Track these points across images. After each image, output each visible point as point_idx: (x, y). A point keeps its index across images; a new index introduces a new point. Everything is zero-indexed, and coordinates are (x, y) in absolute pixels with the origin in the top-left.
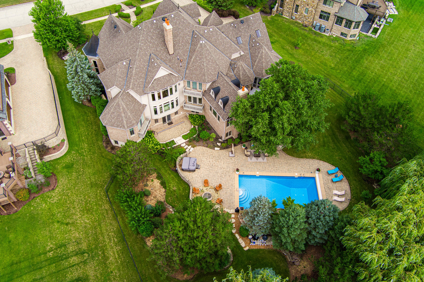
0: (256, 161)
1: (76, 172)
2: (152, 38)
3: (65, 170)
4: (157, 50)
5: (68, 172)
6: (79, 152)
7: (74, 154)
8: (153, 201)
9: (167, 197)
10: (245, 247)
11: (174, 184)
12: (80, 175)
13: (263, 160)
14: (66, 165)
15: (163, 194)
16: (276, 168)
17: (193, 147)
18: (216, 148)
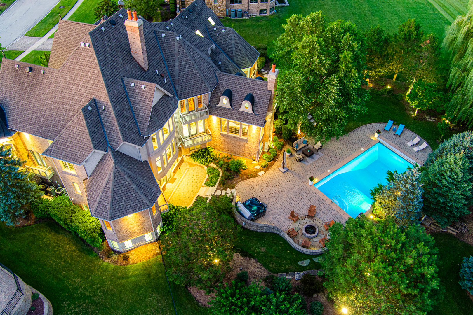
2: (112, 55)
11: (257, 244)
13: (319, 155)
15: (258, 265)
17: (233, 187)
18: (260, 173)
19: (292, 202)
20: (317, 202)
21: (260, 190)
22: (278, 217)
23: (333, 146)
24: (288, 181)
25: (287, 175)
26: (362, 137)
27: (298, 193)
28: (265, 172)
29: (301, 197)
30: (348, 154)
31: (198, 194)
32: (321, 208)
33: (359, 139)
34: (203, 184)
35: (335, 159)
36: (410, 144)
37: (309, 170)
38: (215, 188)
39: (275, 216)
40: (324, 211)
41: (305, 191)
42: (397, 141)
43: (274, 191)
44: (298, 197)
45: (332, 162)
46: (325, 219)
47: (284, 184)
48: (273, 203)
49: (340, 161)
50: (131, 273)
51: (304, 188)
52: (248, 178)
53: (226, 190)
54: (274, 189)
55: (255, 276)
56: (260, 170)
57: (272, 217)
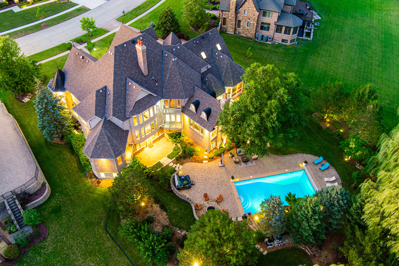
0: (246, 166)
1: (66, 215)
2: (125, 62)
3: (53, 215)
4: (132, 74)
5: (57, 216)
6: (63, 193)
7: (58, 196)
8: (158, 227)
9: (170, 219)
10: (264, 251)
11: (174, 204)
12: (71, 217)
13: (252, 163)
14: (53, 209)
15: (166, 217)
16: (267, 169)
17: (182, 164)
18: (204, 162)
19: (213, 187)
20: (229, 194)
21: (197, 172)
22: (197, 194)
23: (267, 161)
24: (219, 173)
25: (221, 169)
26: (293, 162)
27: (220, 184)
28: (209, 162)
29: (220, 187)
30: (274, 170)
31: (159, 160)
32: (229, 199)
33: (290, 162)
34: (166, 156)
35: (262, 171)
36: (326, 179)
37: (238, 171)
38: (171, 160)
39: (196, 192)
40: (229, 202)
41: (226, 184)
42: (318, 174)
43: (206, 177)
44: (218, 186)
45: (258, 171)
46: (226, 207)
47: (215, 174)
48: (200, 184)
49: (264, 173)
50: (97, 192)
51: (226, 181)
52: (195, 162)
53: (177, 164)
54: (207, 175)
55: (159, 222)
56: (206, 159)
57: (194, 192)
